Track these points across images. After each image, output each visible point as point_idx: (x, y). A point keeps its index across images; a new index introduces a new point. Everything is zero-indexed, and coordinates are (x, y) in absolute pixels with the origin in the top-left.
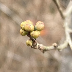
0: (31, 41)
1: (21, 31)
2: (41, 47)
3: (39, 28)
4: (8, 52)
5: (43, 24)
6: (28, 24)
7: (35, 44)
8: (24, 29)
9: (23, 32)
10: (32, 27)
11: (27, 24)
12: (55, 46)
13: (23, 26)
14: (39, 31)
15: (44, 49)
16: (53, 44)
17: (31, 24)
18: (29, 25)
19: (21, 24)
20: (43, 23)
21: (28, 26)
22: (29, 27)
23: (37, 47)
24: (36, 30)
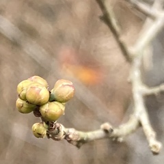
0: (44, 124)
1: (19, 102)
2: (71, 136)
3: (61, 97)
4: (15, 124)
5: (70, 86)
6: (34, 88)
7: (56, 129)
8: (25, 99)
9: (25, 106)
10: (44, 95)
11: (31, 87)
12: (106, 131)
13: (24, 92)
14: (61, 102)
15: (79, 139)
16: (102, 126)
17: (41, 87)
18: (37, 89)
19: (18, 86)
20: (71, 84)
21: (34, 92)
22: (38, 93)
23: (62, 136)
24: (54, 100)
